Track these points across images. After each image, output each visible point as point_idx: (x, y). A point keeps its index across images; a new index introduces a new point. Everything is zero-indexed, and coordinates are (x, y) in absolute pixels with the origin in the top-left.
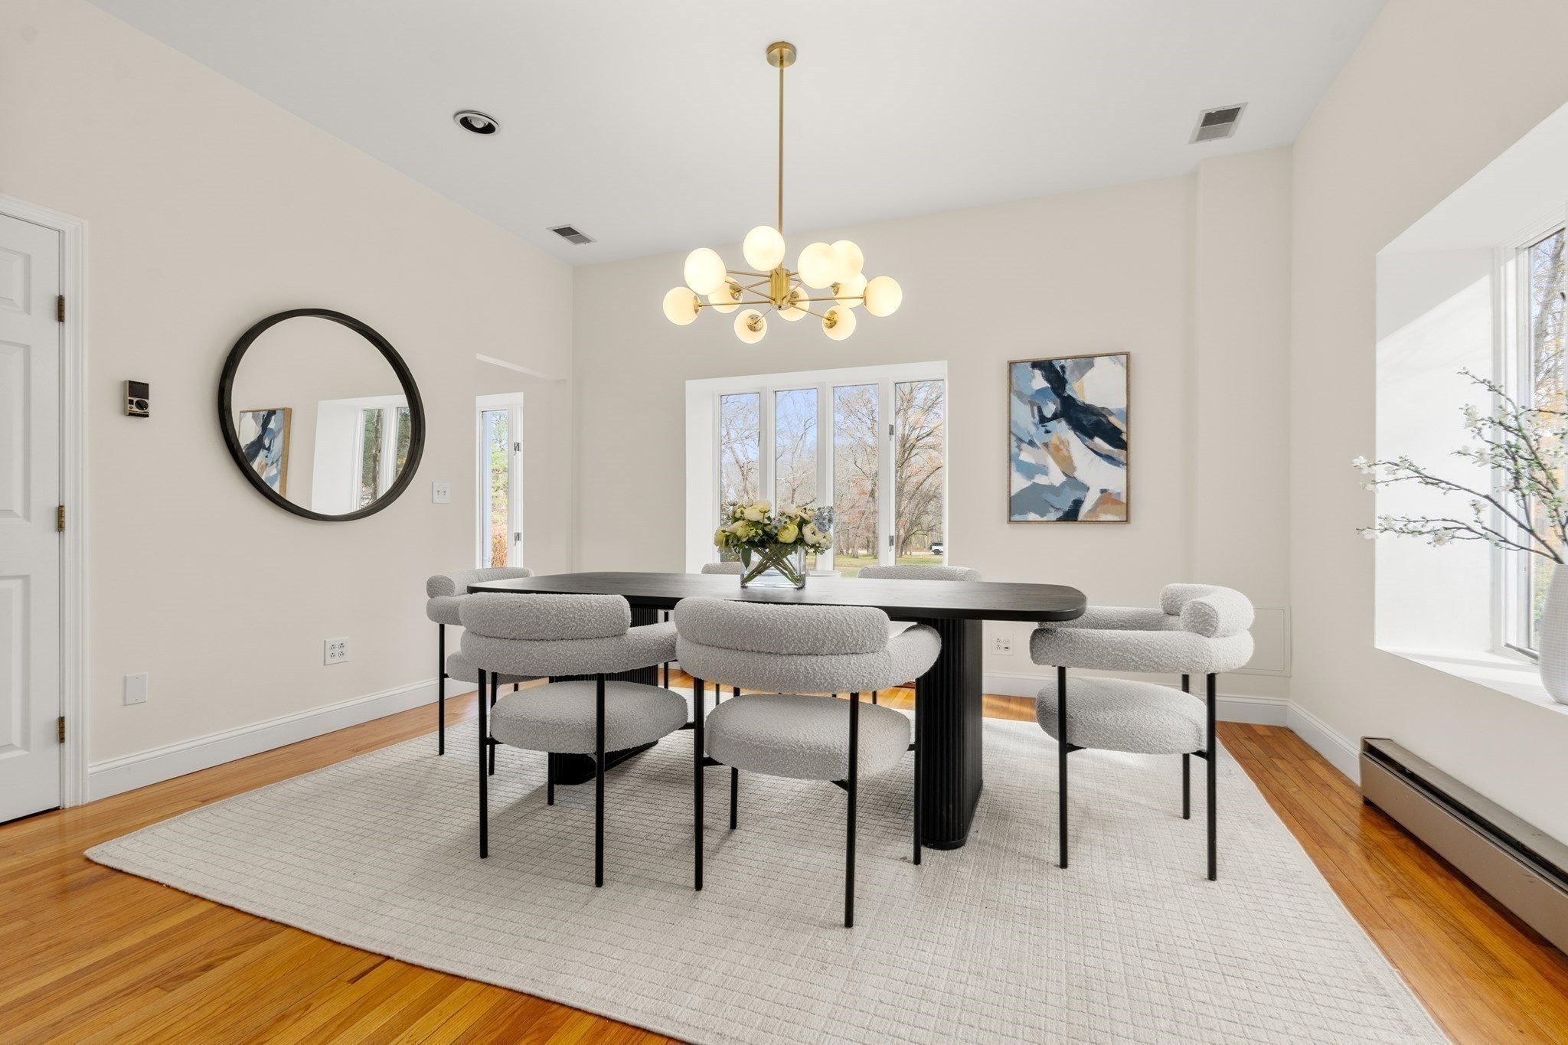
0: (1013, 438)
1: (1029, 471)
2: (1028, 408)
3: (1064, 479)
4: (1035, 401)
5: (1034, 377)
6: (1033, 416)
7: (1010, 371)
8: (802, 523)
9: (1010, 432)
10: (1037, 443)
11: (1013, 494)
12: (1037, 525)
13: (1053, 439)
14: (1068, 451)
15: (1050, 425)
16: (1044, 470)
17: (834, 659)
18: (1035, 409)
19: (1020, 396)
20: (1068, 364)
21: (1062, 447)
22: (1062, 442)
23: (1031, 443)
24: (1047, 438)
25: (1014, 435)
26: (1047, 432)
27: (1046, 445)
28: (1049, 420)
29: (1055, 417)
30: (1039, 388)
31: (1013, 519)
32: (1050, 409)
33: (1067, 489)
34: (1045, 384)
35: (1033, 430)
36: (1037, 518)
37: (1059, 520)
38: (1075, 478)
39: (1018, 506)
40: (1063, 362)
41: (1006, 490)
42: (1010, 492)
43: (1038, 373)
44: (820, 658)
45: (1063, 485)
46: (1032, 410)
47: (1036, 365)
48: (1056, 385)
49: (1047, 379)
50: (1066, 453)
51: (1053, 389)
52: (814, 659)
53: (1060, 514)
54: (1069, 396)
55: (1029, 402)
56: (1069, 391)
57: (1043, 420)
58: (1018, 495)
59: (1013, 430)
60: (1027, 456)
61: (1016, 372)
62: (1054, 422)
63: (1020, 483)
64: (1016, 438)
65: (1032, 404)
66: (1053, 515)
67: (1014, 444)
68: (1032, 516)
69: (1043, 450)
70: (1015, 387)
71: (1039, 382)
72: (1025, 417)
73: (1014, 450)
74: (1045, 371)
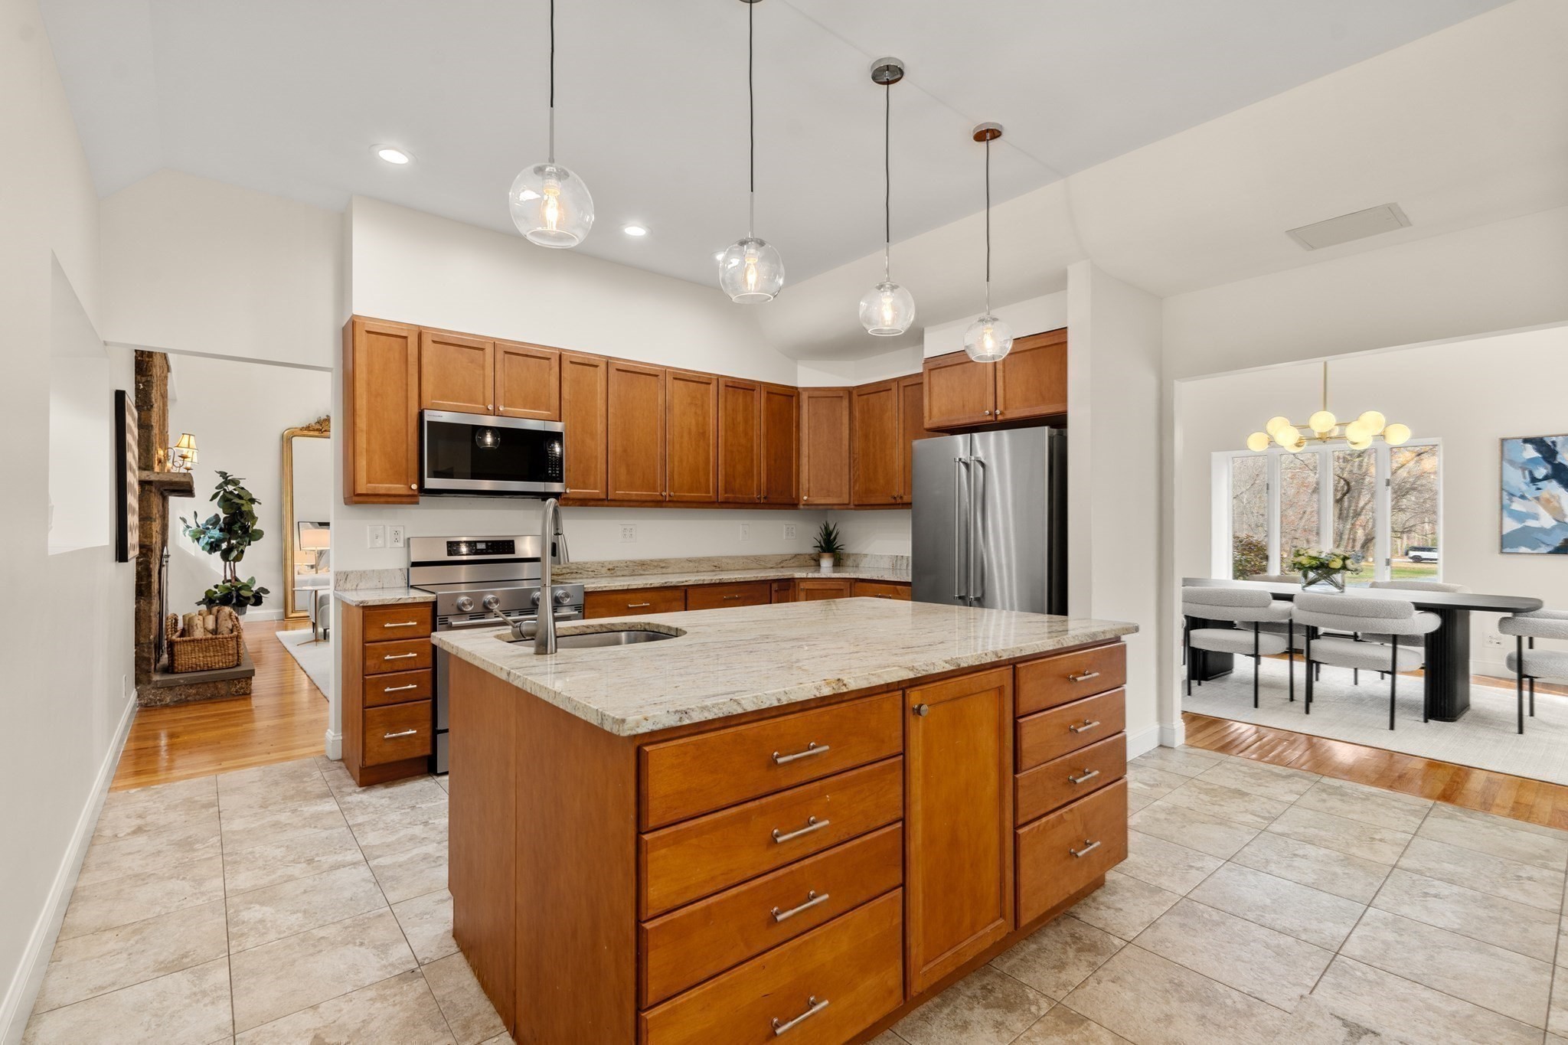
0: (1505, 493)
1: (1519, 516)
2: (1520, 472)
3: (1555, 523)
4: (1527, 467)
5: (1525, 449)
6: (1525, 477)
7: (1502, 445)
8: (1345, 559)
9: (1502, 489)
10: (1529, 496)
11: (1504, 533)
12: (1527, 556)
13: (1543, 494)
14: (1559, 503)
15: (1540, 484)
16: (1535, 517)
17: (1385, 620)
18: (1527, 473)
19: (1512, 463)
20: (1559, 440)
21: (1552, 500)
22: (1553, 496)
23: (1523, 497)
24: (1538, 493)
25: (1506, 491)
26: (1538, 489)
27: (1537, 499)
28: (1540, 480)
29: (1546, 478)
30: (1529, 457)
31: (1504, 551)
32: (1541, 472)
33: (1558, 531)
34: (1537, 455)
35: (1524, 487)
36: (1529, 551)
37: (1550, 553)
38: (1565, 523)
39: (1507, 543)
40: (1554, 439)
41: (1498, 530)
42: (1501, 532)
43: (1529, 447)
44: (1378, 619)
45: (1554, 528)
46: (1524, 474)
47: (1526, 441)
48: (1547, 455)
49: (1538, 451)
50: (1556, 504)
51: (1545, 458)
52: (1375, 619)
53: (1551, 549)
54: (1560, 464)
55: (1521, 467)
56: (1559, 459)
57: (1534, 480)
58: (1509, 534)
59: (1505, 487)
60: (1518, 506)
61: (1507, 446)
62: (1545, 482)
63: (1510, 525)
64: (1506, 493)
65: (1523, 469)
66: (1544, 549)
67: (1506, 496)
68: (1523, 549)
69: (1534, 502)
70: (1506, 456)
71: (1530, 452)
72: (1517, 479)
73: (1506, 501)
74: (1536, 445)
